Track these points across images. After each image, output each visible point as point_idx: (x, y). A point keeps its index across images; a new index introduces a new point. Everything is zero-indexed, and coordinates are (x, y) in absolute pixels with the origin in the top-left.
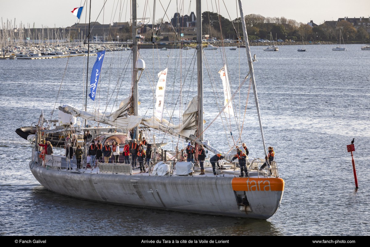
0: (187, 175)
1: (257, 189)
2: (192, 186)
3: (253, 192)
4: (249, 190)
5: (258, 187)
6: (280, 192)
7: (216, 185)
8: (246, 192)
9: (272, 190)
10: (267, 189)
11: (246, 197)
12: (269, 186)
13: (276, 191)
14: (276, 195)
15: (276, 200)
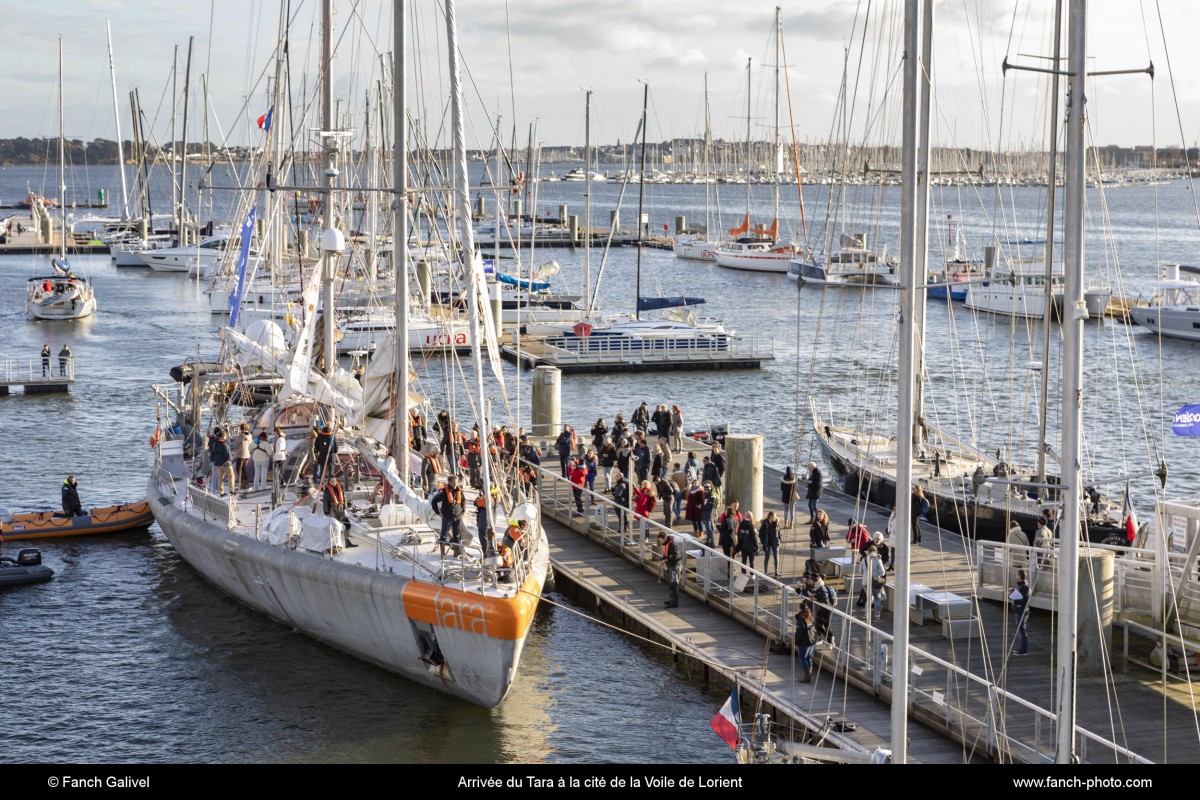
0: (322, 554)
1: (456, 624)
2: (326, 586)
3: (449, 630)
4: (439, 622)
5: (458, 617)
6: (511, 642)
7: (372, 594)
8: (435, 627)
9: (491, 634)
10: (479, 628)
11: (436, 640)
12: (483, 620)
13: (500, 638)
14: (499, 649)
15: (500, 664)
